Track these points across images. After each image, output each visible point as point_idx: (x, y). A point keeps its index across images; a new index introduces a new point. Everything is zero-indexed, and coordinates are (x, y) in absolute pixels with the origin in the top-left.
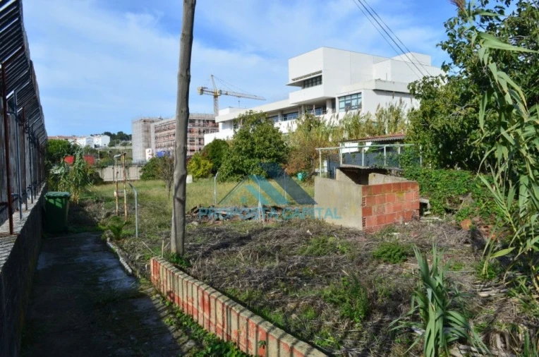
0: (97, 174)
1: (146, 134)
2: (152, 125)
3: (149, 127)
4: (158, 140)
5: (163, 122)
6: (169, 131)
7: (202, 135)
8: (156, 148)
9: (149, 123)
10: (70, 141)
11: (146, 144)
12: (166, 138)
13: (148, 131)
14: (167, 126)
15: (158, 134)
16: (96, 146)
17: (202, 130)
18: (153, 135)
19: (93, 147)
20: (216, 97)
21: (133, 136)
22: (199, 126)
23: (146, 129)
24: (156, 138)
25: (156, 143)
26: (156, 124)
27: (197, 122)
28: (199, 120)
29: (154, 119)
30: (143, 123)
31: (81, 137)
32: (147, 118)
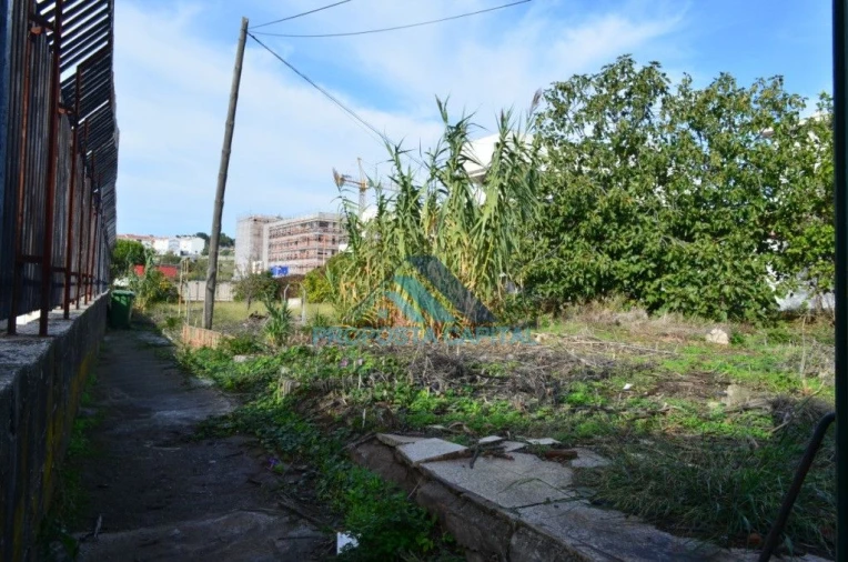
0: (175, 290)
1: (257, 240)
2: (266, 227)
3: (260, 230)
4: (273, 250)
5: (281, 223)
6: (290, 237)
7: (337, 245)
8: (270, 260)
9: (262, 224)
10: (143, 243)
11: (255, 255)
12: (284, 248)
13: (259, 235)
14: (288, 230)
15: (274, 241)
16: (182, 253)
17: (337, 239)
18: (266, 241)
19: (179, 255)
20: (363, 190)
21: (236, 242)
22: (334, 231)
23: (256, 232)
24: (270, 246)
25: (269, 252)
26: (271, 225)
27: (330, 226)
28: (334, 224)
29: (270, 218)
30: (253, 223)
31: (161, 239)
32: (259, 216)
